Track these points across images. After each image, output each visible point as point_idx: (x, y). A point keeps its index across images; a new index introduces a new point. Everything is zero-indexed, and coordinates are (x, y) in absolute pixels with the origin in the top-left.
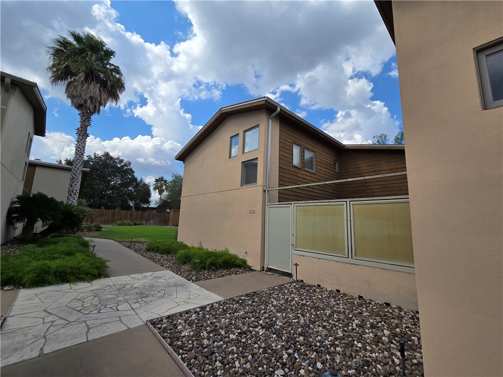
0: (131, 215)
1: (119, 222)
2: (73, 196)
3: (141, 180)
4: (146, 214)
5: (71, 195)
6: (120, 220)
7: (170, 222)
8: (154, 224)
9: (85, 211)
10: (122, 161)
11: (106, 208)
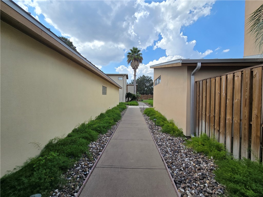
2: (135, 92)
10: (148, 77)
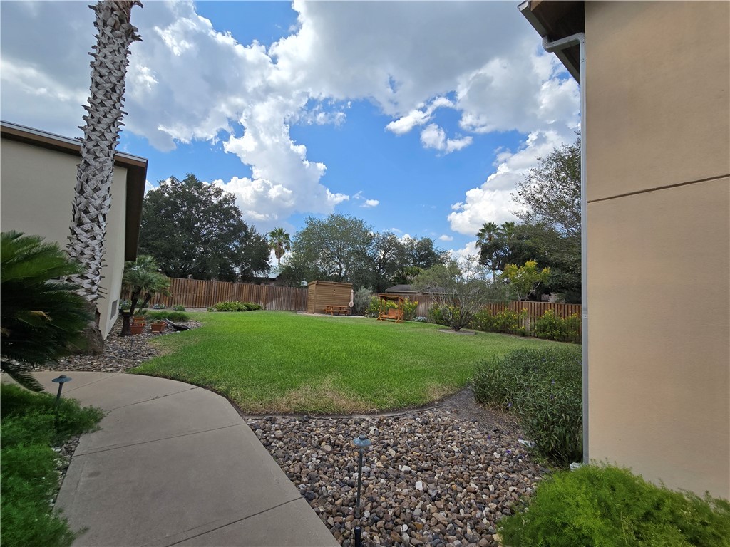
0: (240, 290)
1: (220, 304)
2: (87, 227)
3: (252, 230)
4: (264, 288)
5: (80, 223)
6: (222, 301)
7: (310, 305)
8: (279, 308)
9: (150, 282)
10: (219, 192)
11: (195, 278)
